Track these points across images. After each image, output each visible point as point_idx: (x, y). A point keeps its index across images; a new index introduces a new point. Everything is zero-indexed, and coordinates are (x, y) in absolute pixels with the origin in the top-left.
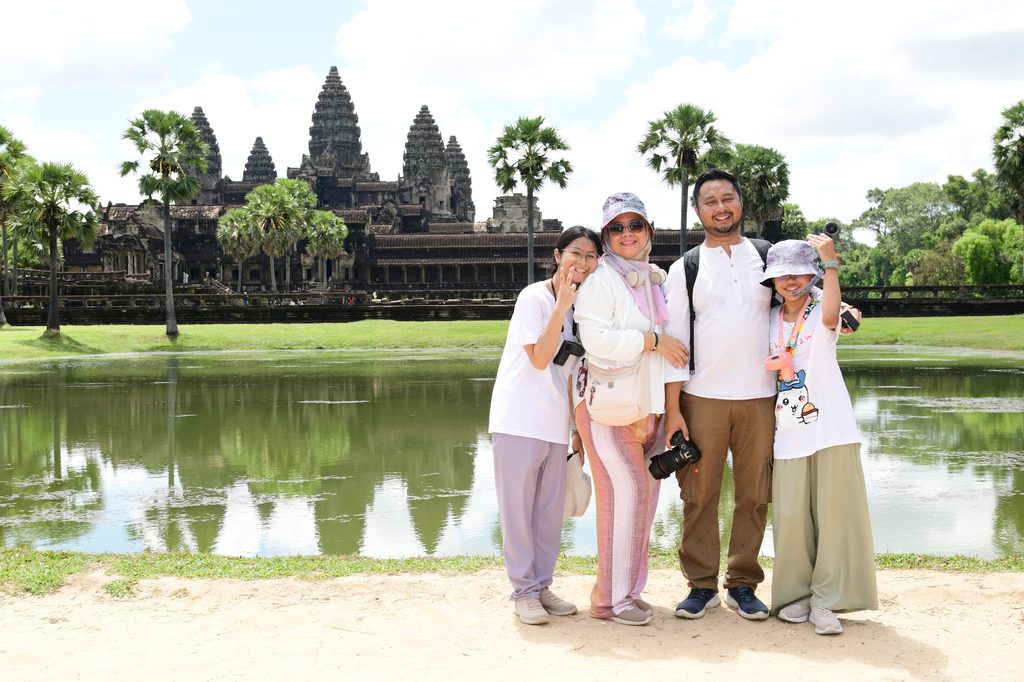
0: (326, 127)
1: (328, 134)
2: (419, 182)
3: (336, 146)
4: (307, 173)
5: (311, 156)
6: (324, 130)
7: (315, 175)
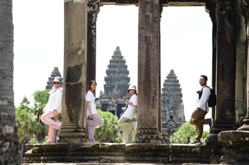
0: (115, 77)
1: (115, 80)
2: (170, 108)
3: (119, 87)
4: (112, 102)
5: (105, 92)
6: (113, 78)
7: (117, 103)
